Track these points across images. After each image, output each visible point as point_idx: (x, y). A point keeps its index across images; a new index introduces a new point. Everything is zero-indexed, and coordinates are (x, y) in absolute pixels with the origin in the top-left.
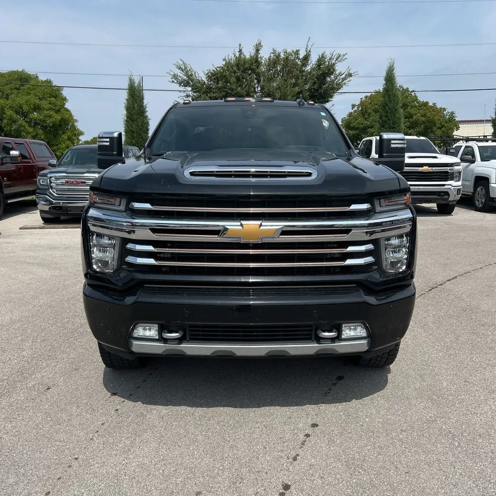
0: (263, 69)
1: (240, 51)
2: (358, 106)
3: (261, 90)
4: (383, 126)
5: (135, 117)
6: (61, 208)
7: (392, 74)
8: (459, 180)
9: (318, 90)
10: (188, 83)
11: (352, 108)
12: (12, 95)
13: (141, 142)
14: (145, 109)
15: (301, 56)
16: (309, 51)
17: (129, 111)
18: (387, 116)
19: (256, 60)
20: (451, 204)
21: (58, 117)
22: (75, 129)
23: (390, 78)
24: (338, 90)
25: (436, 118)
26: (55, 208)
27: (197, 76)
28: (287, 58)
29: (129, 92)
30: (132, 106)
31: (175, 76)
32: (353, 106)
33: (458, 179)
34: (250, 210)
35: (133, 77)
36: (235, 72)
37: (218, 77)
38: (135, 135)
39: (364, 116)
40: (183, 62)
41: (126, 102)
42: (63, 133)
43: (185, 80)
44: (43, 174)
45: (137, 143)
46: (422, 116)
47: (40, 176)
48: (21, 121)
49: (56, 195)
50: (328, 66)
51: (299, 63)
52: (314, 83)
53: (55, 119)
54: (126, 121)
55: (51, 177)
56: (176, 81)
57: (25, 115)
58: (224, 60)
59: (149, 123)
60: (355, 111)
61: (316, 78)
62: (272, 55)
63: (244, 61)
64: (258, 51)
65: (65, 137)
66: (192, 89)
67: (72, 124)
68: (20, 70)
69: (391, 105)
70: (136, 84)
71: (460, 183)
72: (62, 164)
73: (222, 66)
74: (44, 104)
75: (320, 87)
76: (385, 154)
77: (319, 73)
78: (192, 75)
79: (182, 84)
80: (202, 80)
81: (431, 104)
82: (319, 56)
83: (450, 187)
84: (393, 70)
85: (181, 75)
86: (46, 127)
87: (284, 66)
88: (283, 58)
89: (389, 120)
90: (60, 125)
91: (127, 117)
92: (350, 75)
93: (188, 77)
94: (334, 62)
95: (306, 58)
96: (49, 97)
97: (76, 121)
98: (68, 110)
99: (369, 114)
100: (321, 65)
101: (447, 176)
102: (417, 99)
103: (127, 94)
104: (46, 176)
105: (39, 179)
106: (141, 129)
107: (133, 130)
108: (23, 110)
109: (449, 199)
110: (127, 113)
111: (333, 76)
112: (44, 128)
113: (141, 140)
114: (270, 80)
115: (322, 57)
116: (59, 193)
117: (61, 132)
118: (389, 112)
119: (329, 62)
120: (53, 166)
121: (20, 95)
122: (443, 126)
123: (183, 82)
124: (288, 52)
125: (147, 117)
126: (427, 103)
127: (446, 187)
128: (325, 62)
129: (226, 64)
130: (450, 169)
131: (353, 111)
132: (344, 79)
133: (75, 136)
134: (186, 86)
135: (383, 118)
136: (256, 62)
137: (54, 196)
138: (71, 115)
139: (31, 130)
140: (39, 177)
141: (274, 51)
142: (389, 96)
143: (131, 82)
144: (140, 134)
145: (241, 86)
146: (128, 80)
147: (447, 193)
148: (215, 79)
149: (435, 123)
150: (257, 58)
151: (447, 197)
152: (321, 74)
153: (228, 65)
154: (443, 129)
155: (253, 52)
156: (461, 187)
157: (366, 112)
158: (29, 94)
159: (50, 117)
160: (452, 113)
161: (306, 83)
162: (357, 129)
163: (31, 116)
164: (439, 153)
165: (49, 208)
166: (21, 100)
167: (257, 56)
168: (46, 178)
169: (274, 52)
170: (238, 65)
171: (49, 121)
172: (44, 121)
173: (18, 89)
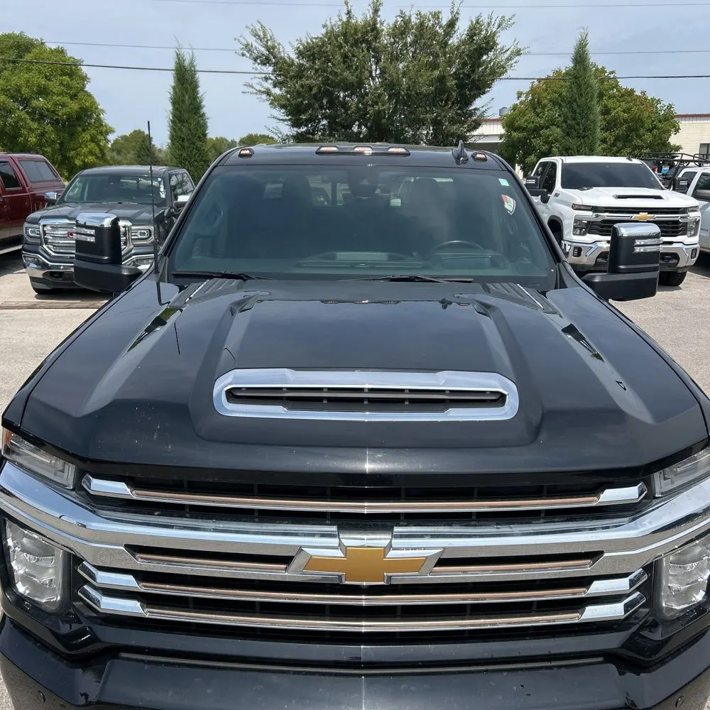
0: (385, 40)
1: (349, 13)
2: (527, 94)
3: (380, 74)
4: (568, 134)
5: (186, 116)
6: (61, 274)
7: (585, 51)
8: (695, 235)
9: (469, 76)
10: (267, 59)
11: (518, 99)
12: (5, 71)
13: (195, 155)
14: (201, 102)
15: (444, 22)
16: (457, 13)
17: (177, 106)
18: (575, 119)
19: (372, 28)
20: (680, 271)
21: (75, 106)
22: (102, 125)
23: (580, 58)
24: (500, 76)
25: (646, 114)
26: (52, 274)
27: (281, 50)
28: (422, 24)
29: (177, 74)
30: (181, 98)
31: (248, 47)
32: (520, 94)
33: (693, 233)
34: (363, 507)
35: (182, 51)
36: (340, 47)
37: (313, 54)
38: (186, 144)
39: (535, 109)
40: (262, 26)
41: (172, 91)
42: (84, 130)
43: (263, 55)
44: (32, 219)
45: (189, 156)
46: (624, 112)
47: (29, 222)
48: (20, 113)
49: (53, 254)
50: (485, 38)
51: (441, 31)
52: (464, 64)
53: (71, 108)
54: (173, 121)
55: (44, 226)
56: (248, 55)
57: (25, 102)
58: (324, 26)
59: (208, 124)
60: (522, 103)
61: (467, 55)
62: (400, 19)
63: (356, 30)
64: (376, 11)
65: (87, 136)
66: (274, 71)
67: (97, 116)
68: (17, 33)
69: (581, 101)
70: (187, 63)
71: (696, 239)
72: (65, 199)
73: (321, 36)
74: (54, 86)
75: (473, 71)
76: (622, 267)
77: (471, 49)
78: (274, 47)
79: (258, 61)
80: (289, 58)
81: (638, 93)
82: (472, 22)
83: (680, 245)
84: (586, 45)
85: (258, 46)
86: (57, 121)
87: (418, 37)
88: (416, 24)
89: (578, 124)
90: (79, 118)
91: (174, 116)
92: (518, 53)
93: (268, 50)
94: (494, 30)
95: (452, 24)
96: (61, 76)
97: (103, 111)
98: (90, 95)
99: (544, 107)
100: (475, 35)
101: (677, 228)
102: (617, 85)
103: (172, 78)
104: (37, 223)
105: (26, 228)
106: (195, 134)
107: (182, 136)
108: (22, 95)
109: (679, 265)
110: (173, 109)
111: (492, 53)
112: (55, 123)
113: (195, 151)
114: (395, 58)
115: (477, 22)
116: (58, 250)
117: (80, 129)
118: (578, 111)
119: (487, 30)
120: (52, 203)
121: (17, 71)
122: (655, 127)
123: (260, 57)
124: (423, 13)
125: (204, 114)
126: (632, 91)
127: (675, 245)
128: (481, 31)
129: (327, 33)
130: (682, 217)
131: (518, 102)
132: (509, 59)
133: (102, 134)
134: (265, 64)
135: (569, 122)
136: (372, 30)
137: (49, 255)
138: (94, 103)
139: (35, 125)
140: (26, 225)
141: (402, 13)
142: (579, 86)
143: (179, 59)
144: (194, 144)
145: (349, 68)
146: (175, 56)
147: (675, 256)
148: (309, 57)
149: (643, 123)
150: (375, 24)
151: (674, 261)
152: (476, 49)
153: (331, 35)
154: (655, 131)
155: (369, 14)
156: (698, 246)
157: (539, 102)
158: (29, 70)
159: (64, 105)
160: (670, 107)
161: (450, 63)
162: (524, 129)
163: (34, 103)
164: (662, 189)
165: (44, 274)
166: (19, 79)
167: (375, 20)
168: (37, 226)
169: (402, 15)
170: (345, 35)
171: (62, 112)
172: (53, 112)
173: (14, 62)
